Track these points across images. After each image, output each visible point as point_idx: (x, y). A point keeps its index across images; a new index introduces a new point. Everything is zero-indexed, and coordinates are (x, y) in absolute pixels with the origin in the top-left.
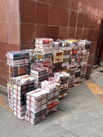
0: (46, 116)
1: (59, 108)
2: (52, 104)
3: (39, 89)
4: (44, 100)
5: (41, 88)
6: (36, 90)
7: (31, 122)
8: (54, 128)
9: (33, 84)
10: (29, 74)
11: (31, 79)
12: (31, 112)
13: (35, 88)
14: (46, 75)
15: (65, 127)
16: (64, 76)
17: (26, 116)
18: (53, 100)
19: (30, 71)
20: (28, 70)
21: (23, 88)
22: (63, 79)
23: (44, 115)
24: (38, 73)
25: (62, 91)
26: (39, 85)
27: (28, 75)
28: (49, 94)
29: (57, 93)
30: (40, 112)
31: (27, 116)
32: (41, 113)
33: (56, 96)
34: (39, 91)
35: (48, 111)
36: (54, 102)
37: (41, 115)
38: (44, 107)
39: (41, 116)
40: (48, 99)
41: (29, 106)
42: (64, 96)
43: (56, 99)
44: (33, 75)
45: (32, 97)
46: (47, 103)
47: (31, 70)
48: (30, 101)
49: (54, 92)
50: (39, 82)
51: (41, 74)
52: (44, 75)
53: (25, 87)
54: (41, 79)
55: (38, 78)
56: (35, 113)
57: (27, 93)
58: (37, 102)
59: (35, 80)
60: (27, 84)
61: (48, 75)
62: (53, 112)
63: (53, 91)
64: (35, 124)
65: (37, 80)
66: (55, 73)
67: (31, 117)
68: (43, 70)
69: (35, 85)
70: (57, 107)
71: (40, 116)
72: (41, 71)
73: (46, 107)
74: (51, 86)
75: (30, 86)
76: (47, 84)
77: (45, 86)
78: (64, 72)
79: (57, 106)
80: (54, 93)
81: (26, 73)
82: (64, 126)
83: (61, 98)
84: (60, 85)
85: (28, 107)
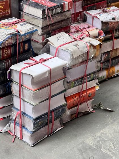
0: (64, 125)
1: (99, 105)
2: (79, 94)
3: (45, 56)
4: (56, 84)
5: (48, 51)
6: (37, 58)
7: (24, 139)
8: (82, 155)
9: (29, 41)
10: (19, 16)
11: (23, 28)
12: (24, 113)
13: (33, 52)
14: (63, 18)
15: (112, 153)
16: (113, 19)
17: (12, 125)
18: (83, 84)
19: (21, 9)
20: (15, 5)
21: (3, 52)
22: (111, 26)
23: (57, 123)
24: (42, 13)
25: (108, 61)
26: (44, 46)
27: (16, 19)
28: (69, 69)
29: (92, 66)
30: (47, 114)
31: (15, 124)
32: (50, 118)
33: (90, 74)
34: (42, 61)
35: (68, 112)
36: (84, 89)
37: (51, 121)
38: (59, 101)
39: (50, 125)
40: (68, 83)
41: (19, 100)
42: (114, 72)
43: (89, 81)
44: (28, 20)
45: (25, 77)
46: (65, 90)
47: (25, 6)
48: (21, 86)
49: (82, 63)
50: (45, 36)
51: (50, 15)
52: (58, 18)
53: (9, 51)
54: (50, 29)
55: (41, 26)
56: (34, 116)
57: (13, 67)
58: (39, 89)
59: (32, 33)
60: (13, 42)
61: (68, 18)
62: (82, 114)
63: (81, 60)
64: (34, 145)
65: (40, 32)
66: (88, 12)
67: (23, 127)
68: (56, 4)
69: (34, 45)
70: (93, 103)
71: (47, 124)
72: (49, 9)
73: (64, 102)
74: (75, 48)
75: (22, 48)
76: (65, 42)
77: (60, 46)
78: (114, 8)
79: (92, 99)
80: (83, 66)
81: (11, 13)
82: (110, 151)
83: (105, 77)
84: (100, 45)
85: (16, 102)
